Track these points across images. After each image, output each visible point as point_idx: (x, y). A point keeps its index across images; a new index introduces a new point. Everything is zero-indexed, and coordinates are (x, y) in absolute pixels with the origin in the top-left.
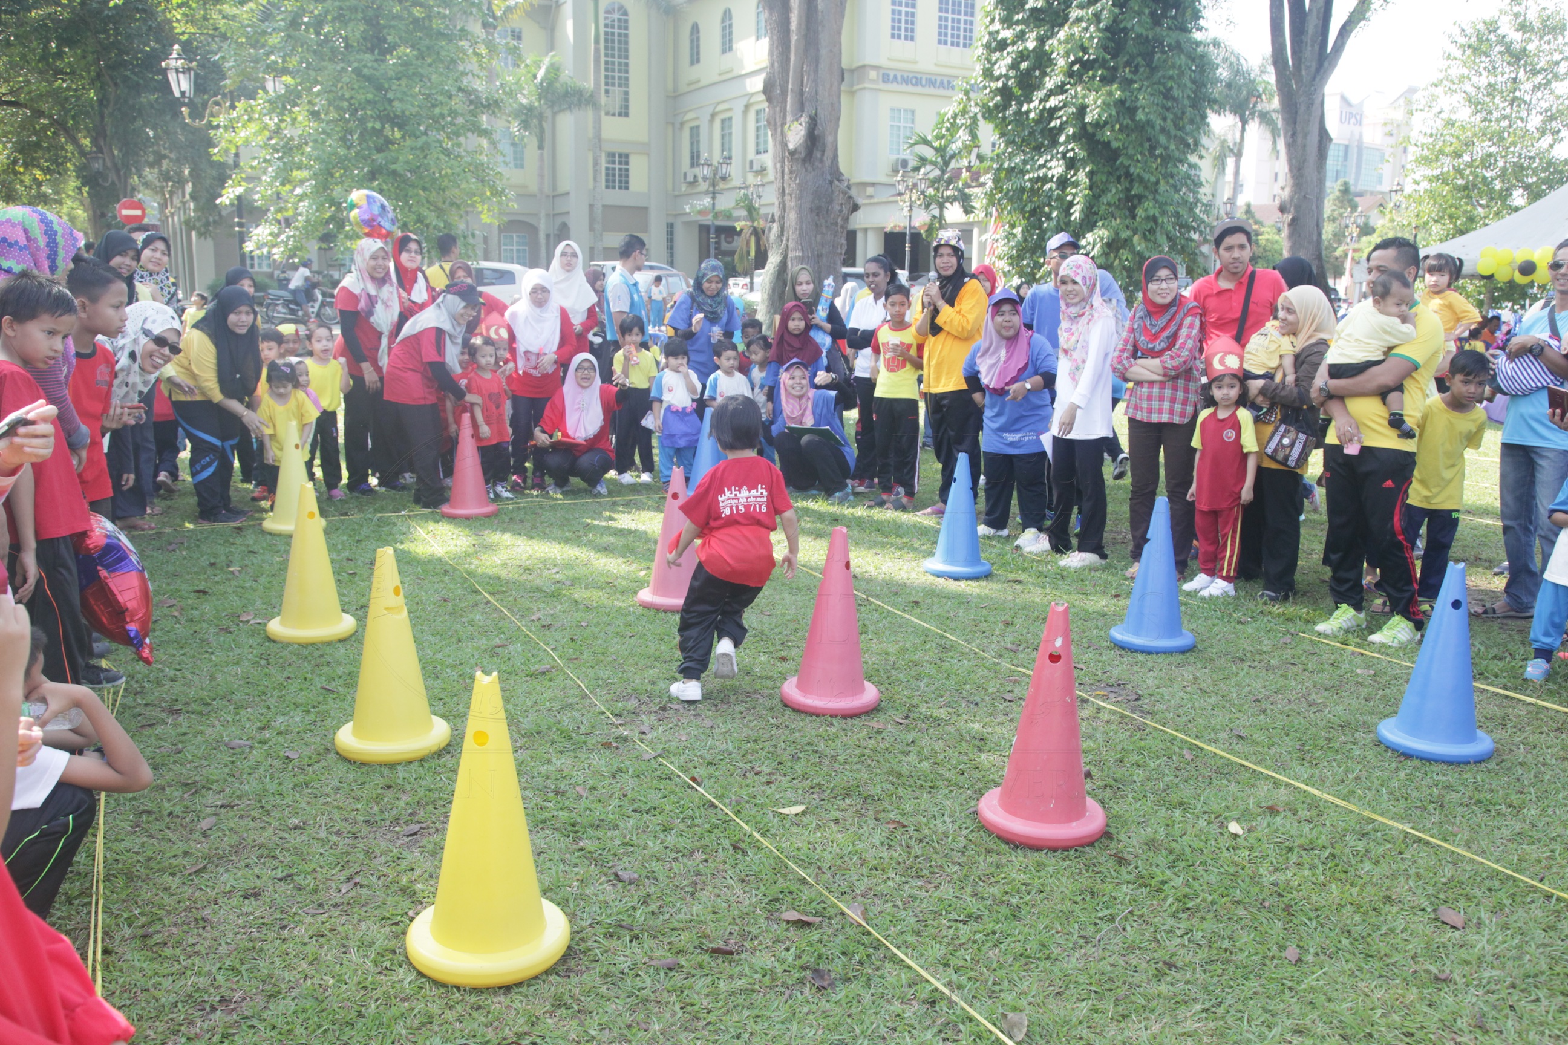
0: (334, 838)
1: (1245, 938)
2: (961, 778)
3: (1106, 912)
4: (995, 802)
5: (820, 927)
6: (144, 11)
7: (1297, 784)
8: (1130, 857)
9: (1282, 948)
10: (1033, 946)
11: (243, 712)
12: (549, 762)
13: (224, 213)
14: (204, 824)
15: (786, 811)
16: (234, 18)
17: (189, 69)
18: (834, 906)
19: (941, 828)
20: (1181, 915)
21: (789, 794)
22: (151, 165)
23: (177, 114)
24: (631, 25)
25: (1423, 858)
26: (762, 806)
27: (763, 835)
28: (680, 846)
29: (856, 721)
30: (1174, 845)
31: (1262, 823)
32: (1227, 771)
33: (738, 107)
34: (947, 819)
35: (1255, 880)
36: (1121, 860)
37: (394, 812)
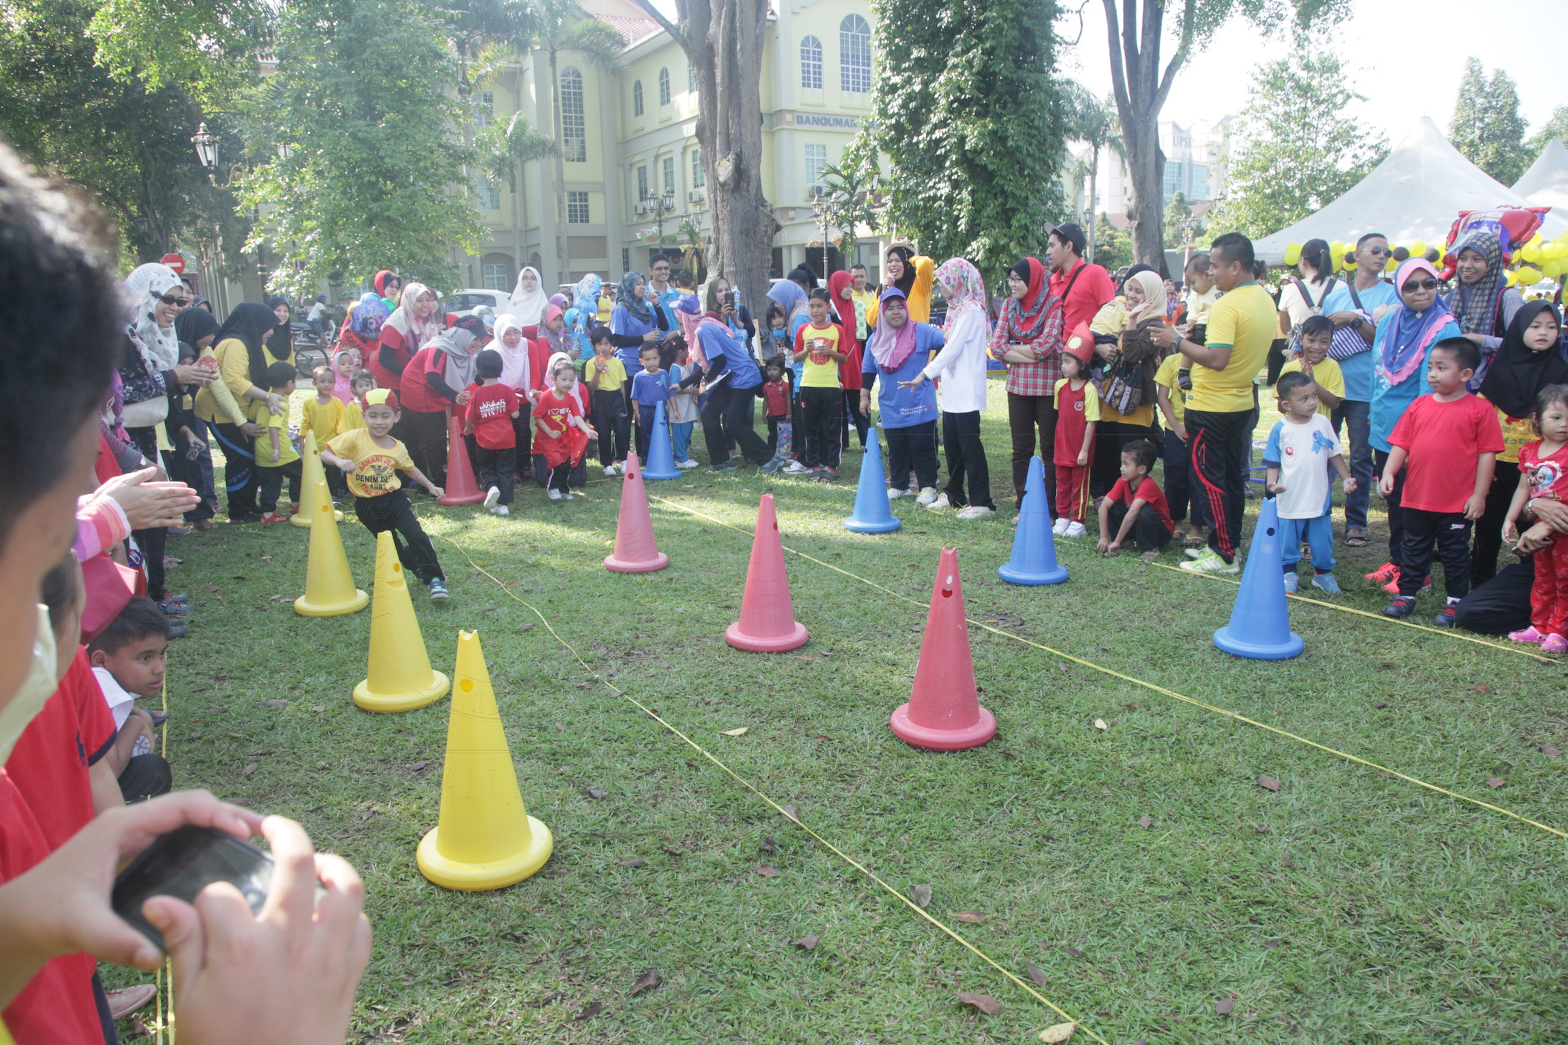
0: (355, 776)
1: (1108, 811)
2: (877, 698)
3: (996, 799)
4: (904, 715)
5: (761, 826)
6: (176, 97)
7: (1150, 686)
8: (1016, 753)
9: (1137, 817)
10: (937, 830)
11: (276, 676)
12: (533, 703)
13: (250, 261)
14: (248, 769)
15: (731, 733)
16: (250, 98)
17: (214, 142)
18: (772, 808)
19: (861, 739)
20: (1057, 798)
21: (735, 719)
22: (188, 225)
23: (206, 181)
24: (584, 85)
25: (1249, 737)
26: (712, 730)
27: (713, 753)
28: (643, 767)
29: (789, 656)
30: (1051, 741)
31: (1122, 719)
32: (1094, 678)
33: (678, 149)
34: (865, 732)
35: (1116, 765)
36: (1008, 756)
37: (405, 752)
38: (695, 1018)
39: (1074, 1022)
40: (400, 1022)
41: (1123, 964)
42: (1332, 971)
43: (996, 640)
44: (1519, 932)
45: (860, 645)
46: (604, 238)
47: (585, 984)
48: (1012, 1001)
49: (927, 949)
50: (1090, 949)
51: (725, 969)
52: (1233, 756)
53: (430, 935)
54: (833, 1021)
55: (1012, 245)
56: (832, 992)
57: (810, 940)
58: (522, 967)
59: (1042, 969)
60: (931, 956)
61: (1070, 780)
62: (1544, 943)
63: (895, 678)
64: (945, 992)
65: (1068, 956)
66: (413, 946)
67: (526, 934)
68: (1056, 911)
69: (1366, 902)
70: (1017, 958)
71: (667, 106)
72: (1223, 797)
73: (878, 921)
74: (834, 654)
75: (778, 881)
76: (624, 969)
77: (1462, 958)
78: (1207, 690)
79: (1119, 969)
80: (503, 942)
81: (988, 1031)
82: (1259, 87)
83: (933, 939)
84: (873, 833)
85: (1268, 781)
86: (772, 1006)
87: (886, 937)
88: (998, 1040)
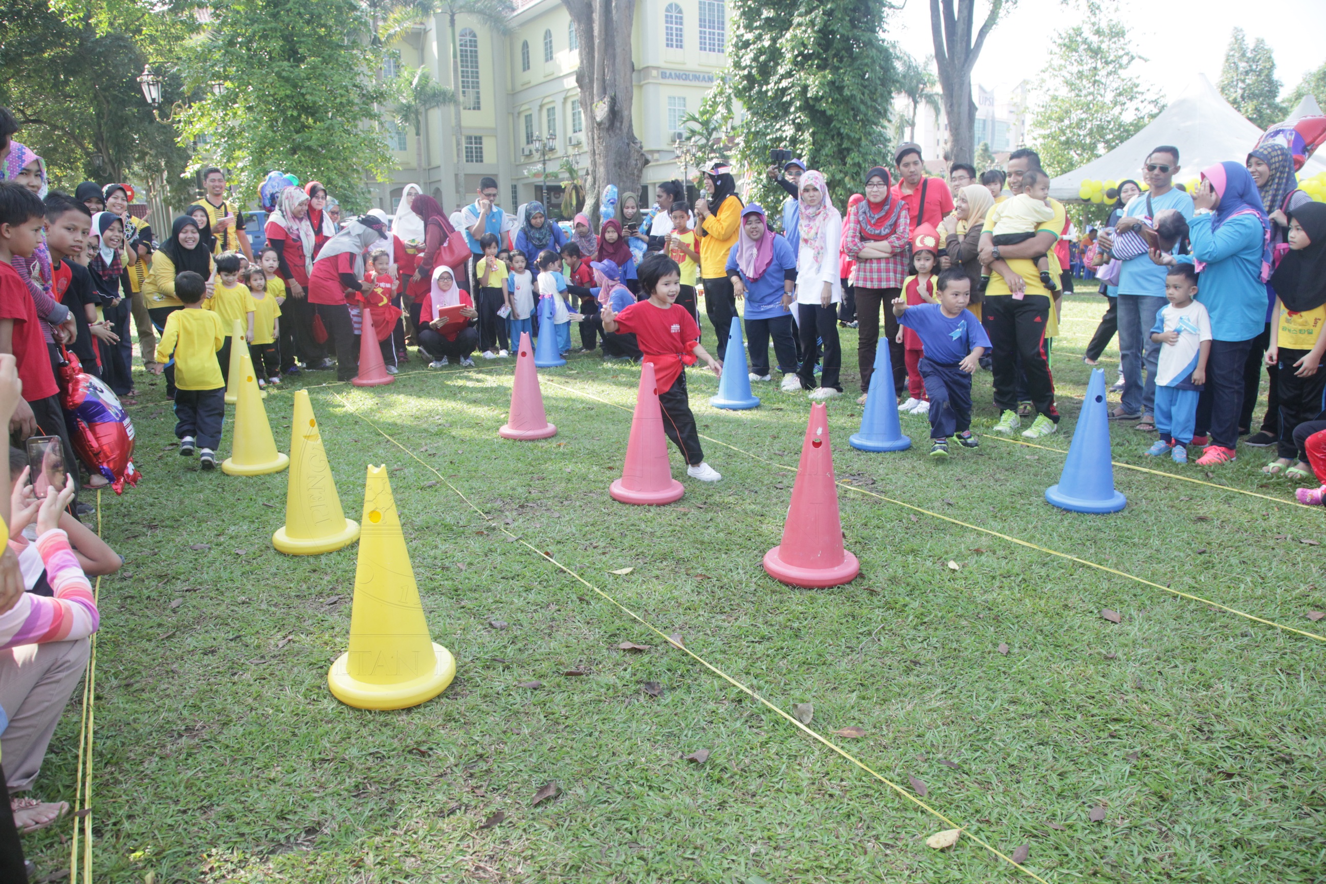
0: (273, 609)
1: (968, 640)
2: (749, 543)
3: (865, 629)
4: (776, 557)
5: (649, 652)
7: (994, 533)
8: (878, 590)
9: (995, 645)
10: (812, 656)
11: (204, 525)
12: (436, 547)
14: (174, 604)
15: (618, 572)
17: (157, 82)
18: (659, 636)
19: (736, 578)
21: (620, 560)
22: (137, 160)
24: (479, 44)
25: (1087, 577)
26: (601, 569)
27: (602, 590)
28: (539, 601)
29: (668, 508)
30: (910, 580)
31: (972, 561)
32: (942, 527)
33: (559, 100)
34: (740, 571)
35: (971, 600)
36: (872, 592)
37: (318, 588)
38: (594, 826)
39: (959, 829)
40: (310, 831)
41: (997, 775)
42: (1194, 782)
43: (852, 496)
45: (731, 499)
48: (897, 810)
49: (812, 763)
50: (965, 762)
51: (622, 781)
52: (1075, 592)
53: (340, 750)
54: (727, 829)
55: (847, 179)
56: (725, 802)
57: (701, 754)
58: (428, 779)
59: (922, 779)
60: (817, 767)
61: (930, 613)
63: (764, 526)
64: (833, 802)
65: (945, 769)
66: (324, 760)
67: (431, 749)
68: (929, 728)
69: (1214, 719)
70: (897, 770)
71: (550, 63)
72: (1071, 627)
73: (764, 737)
74: (707, 506)
76: (525, 782)
78: (1045, 538)
79: (994, 780)
80: (409, 757)
81: (877, 838)
82: (1056, 49)
83: (817, 753)
84: (754, 659)
85: (1109, 614)
86: (668, 815)
87: (773, 751)
88: (886, 846)
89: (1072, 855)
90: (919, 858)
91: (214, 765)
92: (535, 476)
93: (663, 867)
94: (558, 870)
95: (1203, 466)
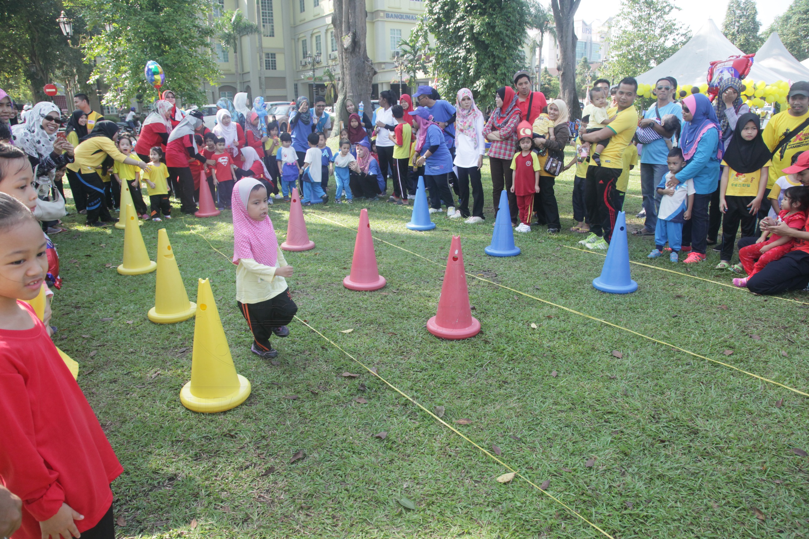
0: (149, 356)
1: (536, 369)
2: (420, 313)
4: (434, 322)
5: (359, 378)
7: (560, 306)
8: (490, 340)
9: (550, 372)
10: (448, 379)
13: (92, 88)
14: (92, 354)
15: (345, 332)
18: (365, 369)
20: (511, 362)
21: (347, 324)
25: (608, 332)
26: (335, 330)
27: (335, 342)
28: (299, 349)
29: (376, 293)
30: (508, 334)
31: (545, 323)
32: (531, 303)
33: (323, 31)
34: (414, 330)
35: (541, 346)
36: (486, 342)
37: (175, 343)
38: (323, 474)
39: (515, 472)
40: (171, 479)
41: (540, 444)
42: (644, 445)
43: (482, 284)
44: (734, 424)
45: (413, 287)
46: (284, 78)
47: (267, 458)
48: (484, 463)
49: (442, 438)
50: (524, 437)
51: (339, 449)
52: (599, 341)
53: (187, 435)
54: (393, 474)
55: (497, 83)
56: (393, 460)
57: (383, 434)
58: (234, 450)
59: (499, 447)
60: (444, 441)
61: (517, 354)
62: (746, 429)
63: (430, 304)
64: (450, 459)
65: (513, 440)
66: (178, 441)
67: (237, 434)
68: (507, 418)
69: (662, 411)
70: (487, 442)
71: (317, 7)
72: (594, 361)
73: (418, 424)
74: (399, 291)
75: (367, 405)
76: (286, 450)
77: (707, 437)
78: (589, 309)
79: (538, 446)
80: (225, 438)
81: (471, 477)
82: (626, 2)
83: (445, 433)
84: (416, 381)
85: (617, 353)
86: (362, 467)
87: (421, 432)
88: (476, 482)
89: (572, 485)
90: (492, 488)
91: (118, 445)
92: (301, 273)
93: (357, 494)
94: (302, 497)
95: (686, 264)
